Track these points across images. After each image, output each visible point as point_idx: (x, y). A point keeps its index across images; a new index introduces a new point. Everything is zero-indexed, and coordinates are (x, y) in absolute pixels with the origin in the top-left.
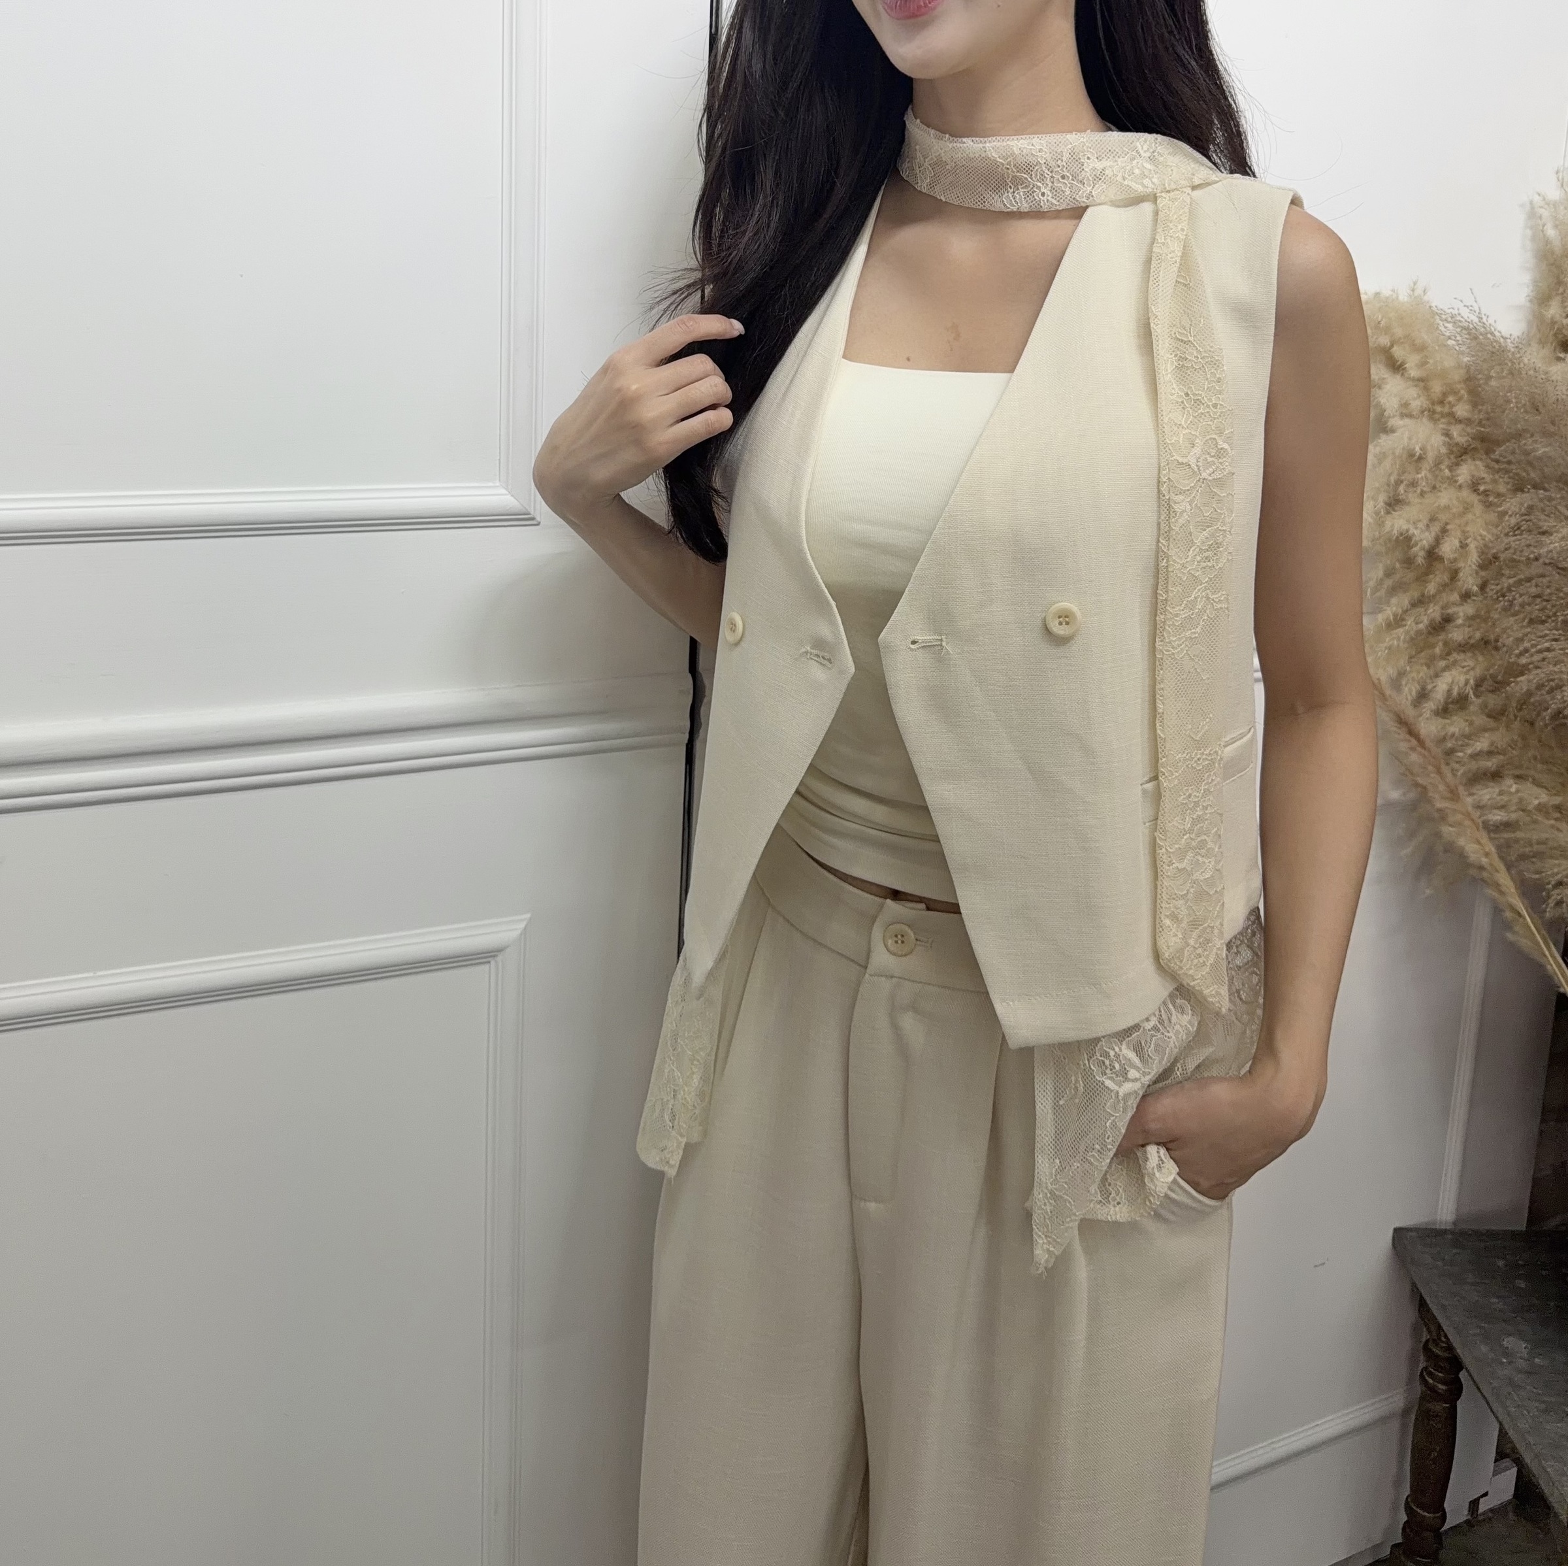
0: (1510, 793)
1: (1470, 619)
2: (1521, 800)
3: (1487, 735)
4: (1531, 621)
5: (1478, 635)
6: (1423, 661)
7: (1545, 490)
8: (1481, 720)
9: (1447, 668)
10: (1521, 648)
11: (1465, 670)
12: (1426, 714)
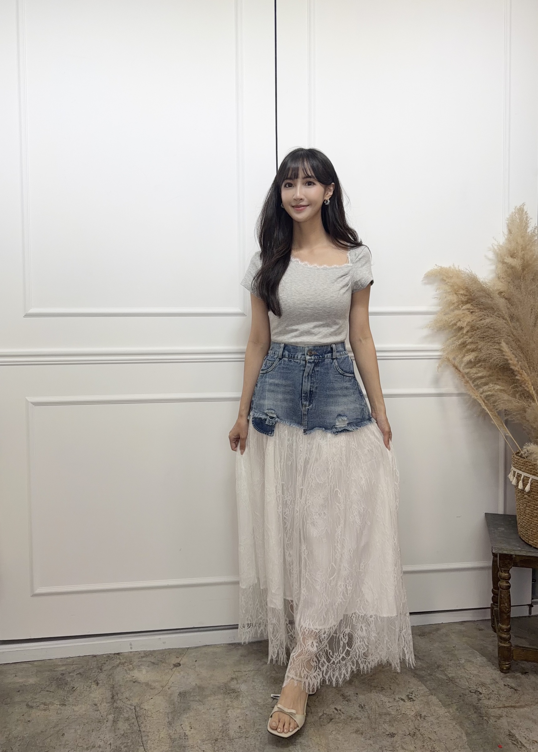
0: (491, 387)
2: (494, 388)
4: (487, 342)
6: (463, 354)
12: (462, 366)
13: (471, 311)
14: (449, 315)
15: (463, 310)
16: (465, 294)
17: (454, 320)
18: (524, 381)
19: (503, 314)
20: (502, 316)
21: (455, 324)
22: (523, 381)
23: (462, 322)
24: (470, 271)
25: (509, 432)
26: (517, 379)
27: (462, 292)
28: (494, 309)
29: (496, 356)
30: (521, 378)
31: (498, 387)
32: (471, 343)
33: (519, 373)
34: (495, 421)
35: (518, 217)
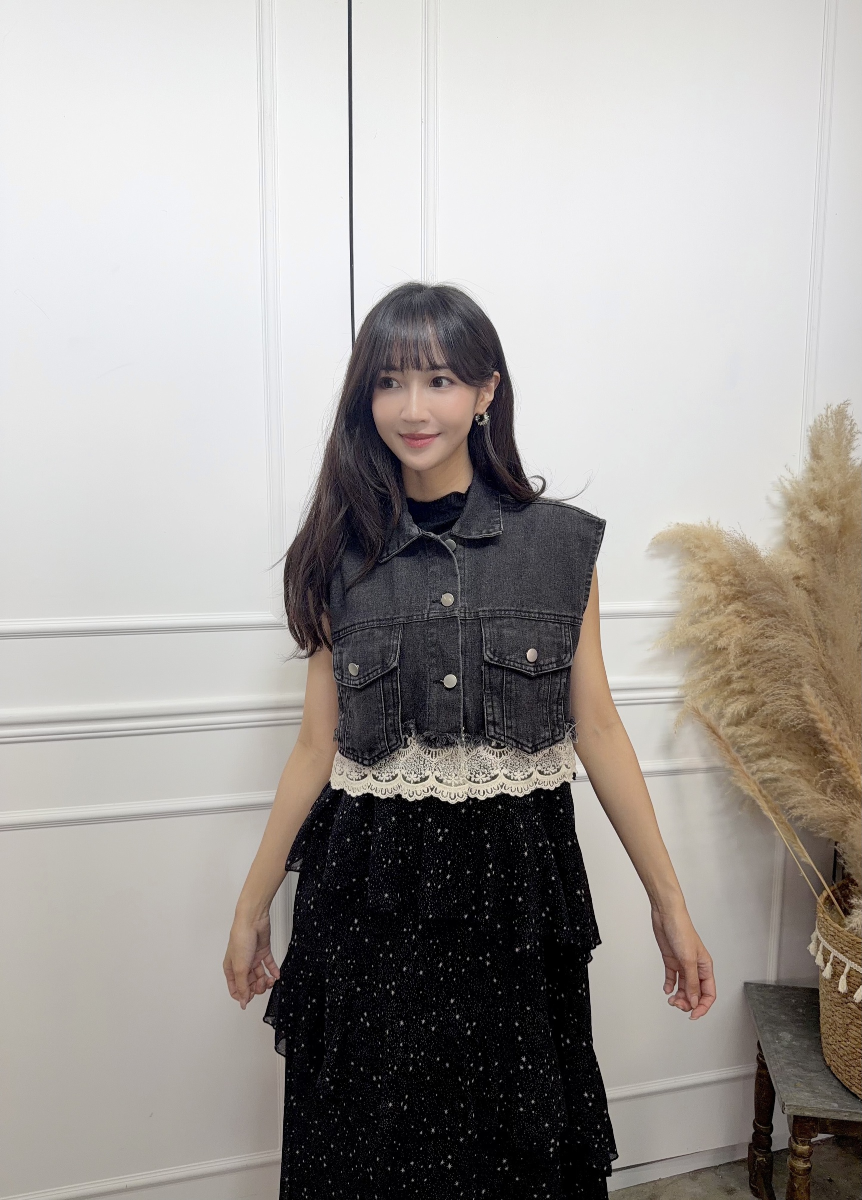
0: (774, 764)
1: (742, 677)
2: (780, 767)
3: (758, 735)
4: (772, 681)
5: (747, 686)
6: (722, 697)
7: (775, 617)
8: (757, 728)
9: (733, 702)
10: (765, 693)
11: (742, 703)
12: (723, 724)
13: (743, 615)
14: (700, 624)
15: (729, 614)
16: (731, 581)
17: (710, 635)
18: (846, 765)
19: (807, 626)
20: (802, 630)
21: (711, 643)
22: (842, 765)
23: (724, 638)
24: (741, 534)
25: (807, 855)
26: (834, 761)
27: (726, 579)
28: (788, 615)
29: (791, 709)
30: (841, 760)
31: (787, 765)
32: (739, 678)
33: (837, 749)
34: (780, 832)
35: (831, 426)
